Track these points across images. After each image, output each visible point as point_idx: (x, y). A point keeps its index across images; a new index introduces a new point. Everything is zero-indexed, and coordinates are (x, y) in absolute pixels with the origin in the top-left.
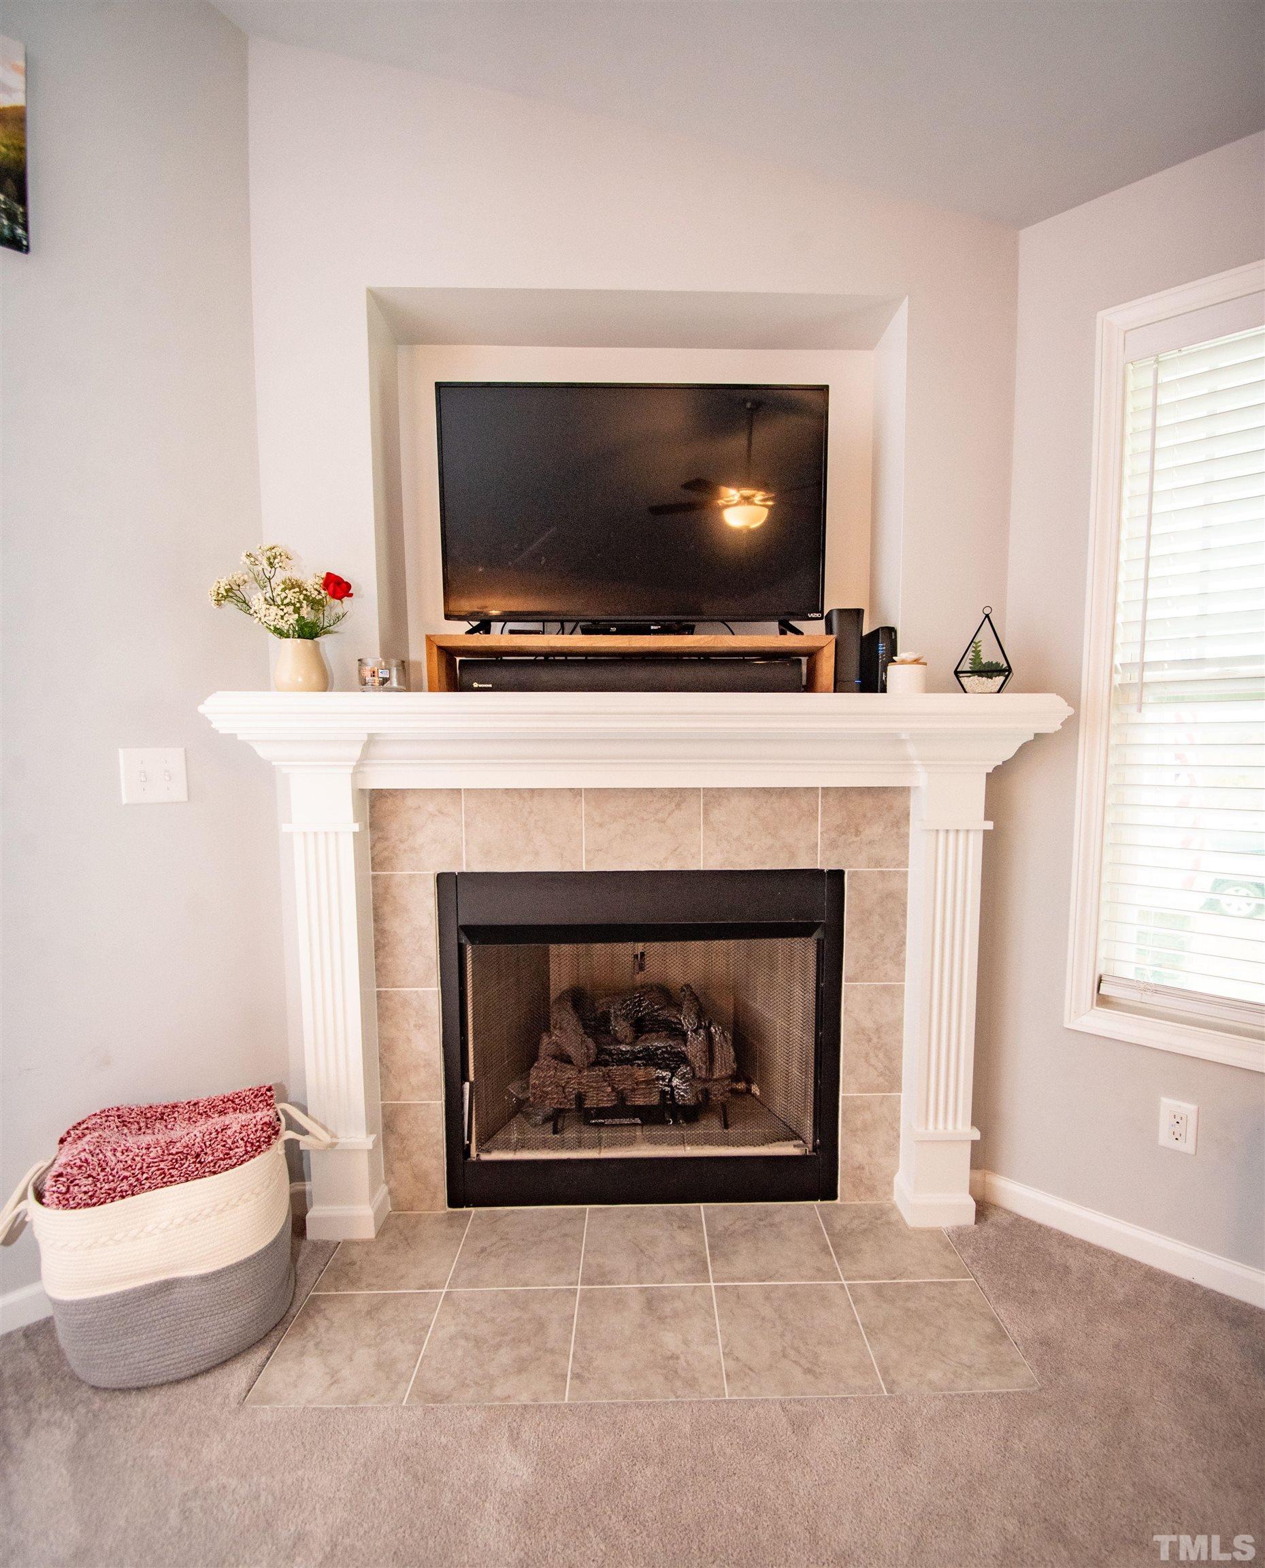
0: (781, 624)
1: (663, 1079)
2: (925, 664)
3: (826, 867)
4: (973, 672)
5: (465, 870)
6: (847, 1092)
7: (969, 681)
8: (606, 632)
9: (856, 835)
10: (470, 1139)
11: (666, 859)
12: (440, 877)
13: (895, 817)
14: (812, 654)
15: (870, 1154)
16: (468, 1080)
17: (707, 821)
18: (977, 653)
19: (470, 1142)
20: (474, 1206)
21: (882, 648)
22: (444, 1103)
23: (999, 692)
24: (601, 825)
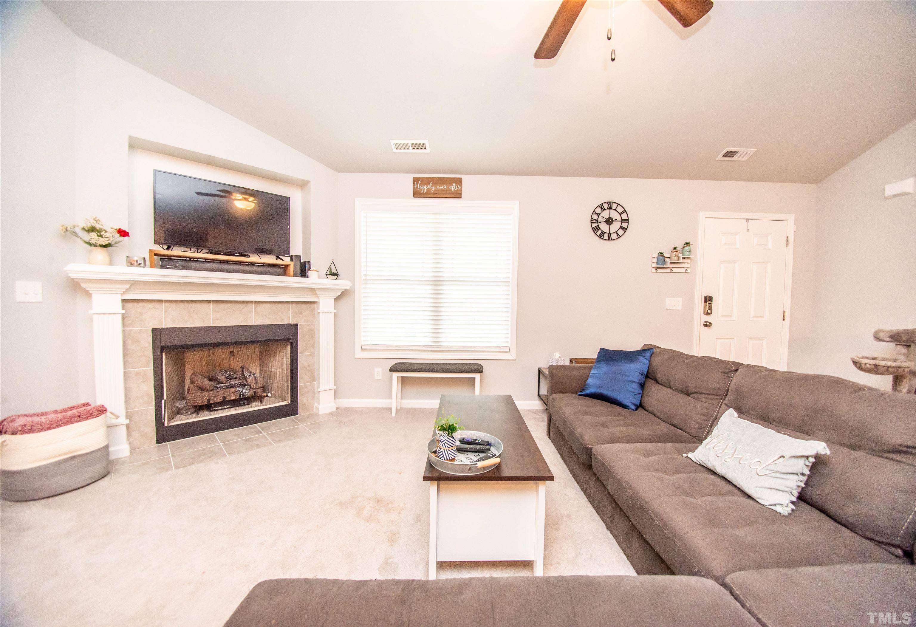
0: (276, 256)
1: (239, 391)
2: (318, 271)
3: (293, 323)
4: (330, 275)
5: (164, 327)
6: (300, 384)
7: (329, 276)
8: (219, 254)
9: (301, 314)
10: (164, 419)
11: (242, 322)
12: (153, 330)
13: (312, 309)
14: (287, 266)
15: (308, 400)
16: (164, 399)
17: (255, 311)
18: (331, 270)
19: (165, 421)
20: (168, 442)
21: (307, 266)
22: (154, 408)
23: (336, 279)
24: (218, 312)
